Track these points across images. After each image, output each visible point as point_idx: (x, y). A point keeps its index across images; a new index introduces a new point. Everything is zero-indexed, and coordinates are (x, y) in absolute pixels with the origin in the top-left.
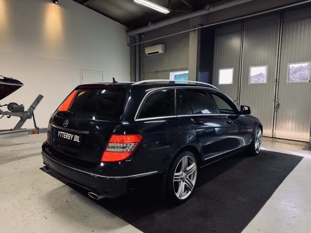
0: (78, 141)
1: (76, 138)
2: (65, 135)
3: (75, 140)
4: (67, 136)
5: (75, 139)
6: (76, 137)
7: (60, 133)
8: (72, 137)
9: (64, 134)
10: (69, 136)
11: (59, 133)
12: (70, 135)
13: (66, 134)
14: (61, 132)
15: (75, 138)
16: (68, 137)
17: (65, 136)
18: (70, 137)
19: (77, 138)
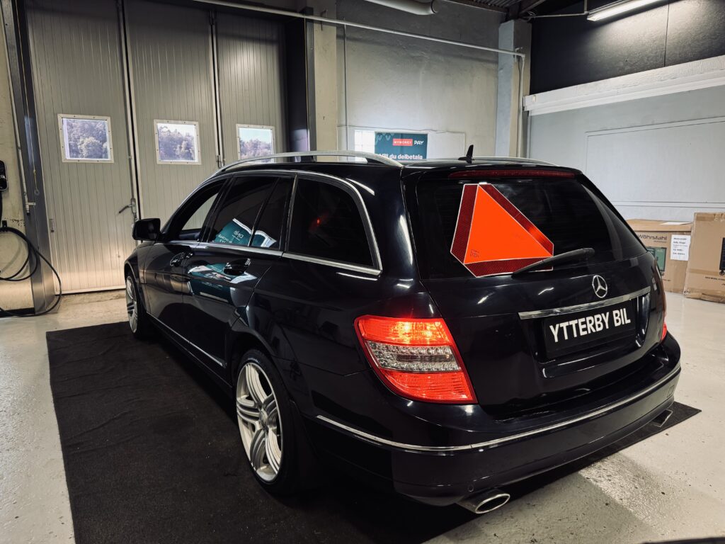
0: (628, 321)
1: (618, 318)
2: (581, 327)
3: (619, 324)
4: (590, 326)
5: (618, 321)
6: (617, 315)
7: (561, 330)
8: (606, 321)
9: (577, 325)
10: (597, 323)
11: (555, 333)
12: (598, 319)
13: (583, 323)
14: (564, 325)
15: (615, 318)
16: (594, 326)
17: (584, 330)
18: (600, 322)
19: (620, 317)
